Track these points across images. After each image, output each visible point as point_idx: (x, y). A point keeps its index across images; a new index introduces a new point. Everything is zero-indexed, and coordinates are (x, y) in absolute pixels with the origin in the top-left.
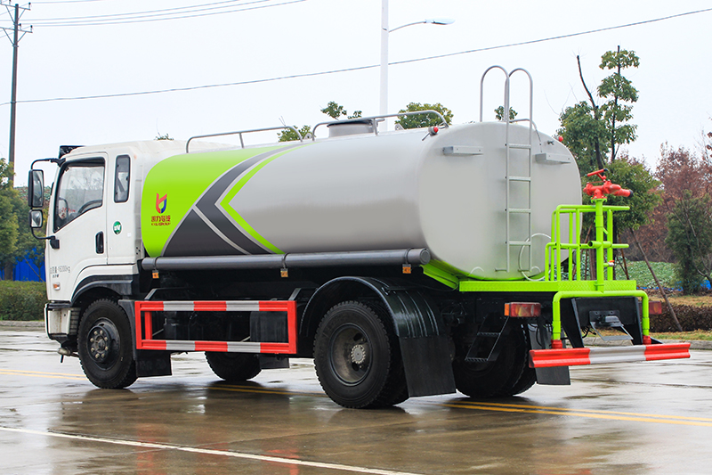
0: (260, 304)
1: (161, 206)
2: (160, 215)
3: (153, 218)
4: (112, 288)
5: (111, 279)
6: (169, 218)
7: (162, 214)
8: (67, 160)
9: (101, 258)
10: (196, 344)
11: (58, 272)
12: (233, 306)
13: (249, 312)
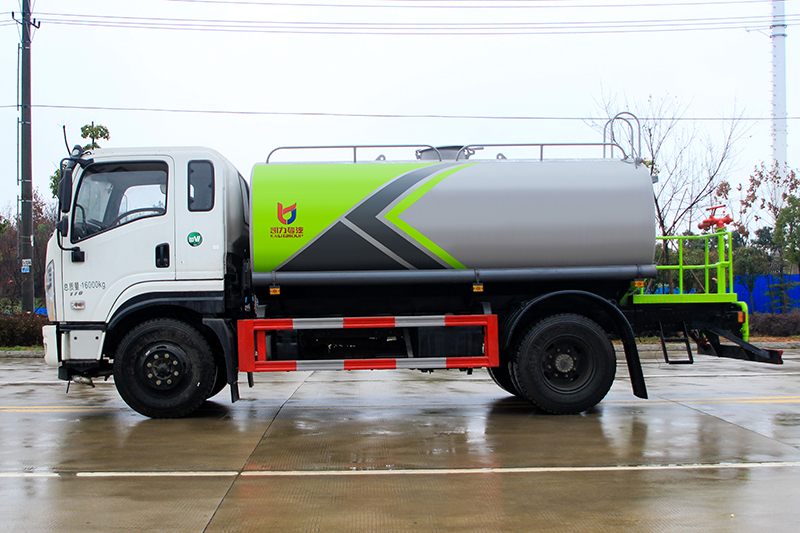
0: (447, 320)
1: (288, 216)
2: (287, 226)
3: (275, 230)
4: (187, 306)
5: (204, 296)
6: (301, 230)
7: (291, 225)
8: (96, 161)
9: (163, 272)
10: (345, 363)
11: (81, 289)
12: (402, 322)
13: (416, 328)
